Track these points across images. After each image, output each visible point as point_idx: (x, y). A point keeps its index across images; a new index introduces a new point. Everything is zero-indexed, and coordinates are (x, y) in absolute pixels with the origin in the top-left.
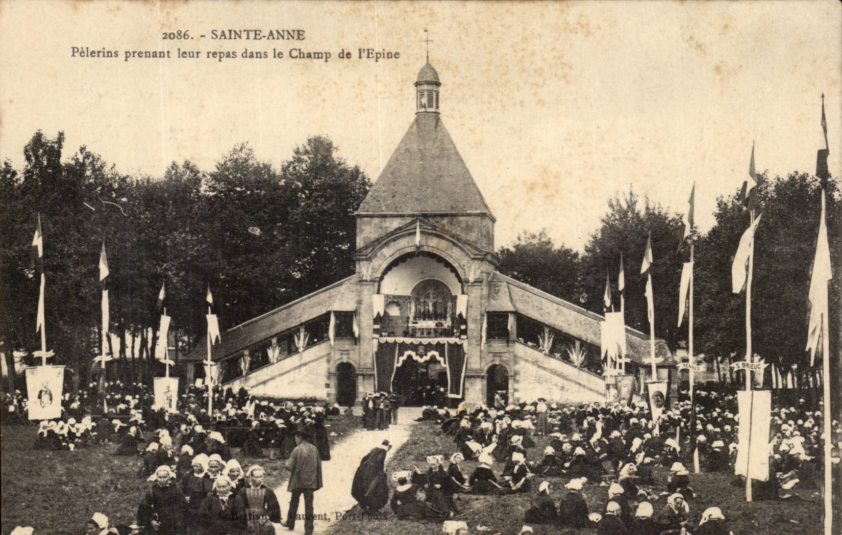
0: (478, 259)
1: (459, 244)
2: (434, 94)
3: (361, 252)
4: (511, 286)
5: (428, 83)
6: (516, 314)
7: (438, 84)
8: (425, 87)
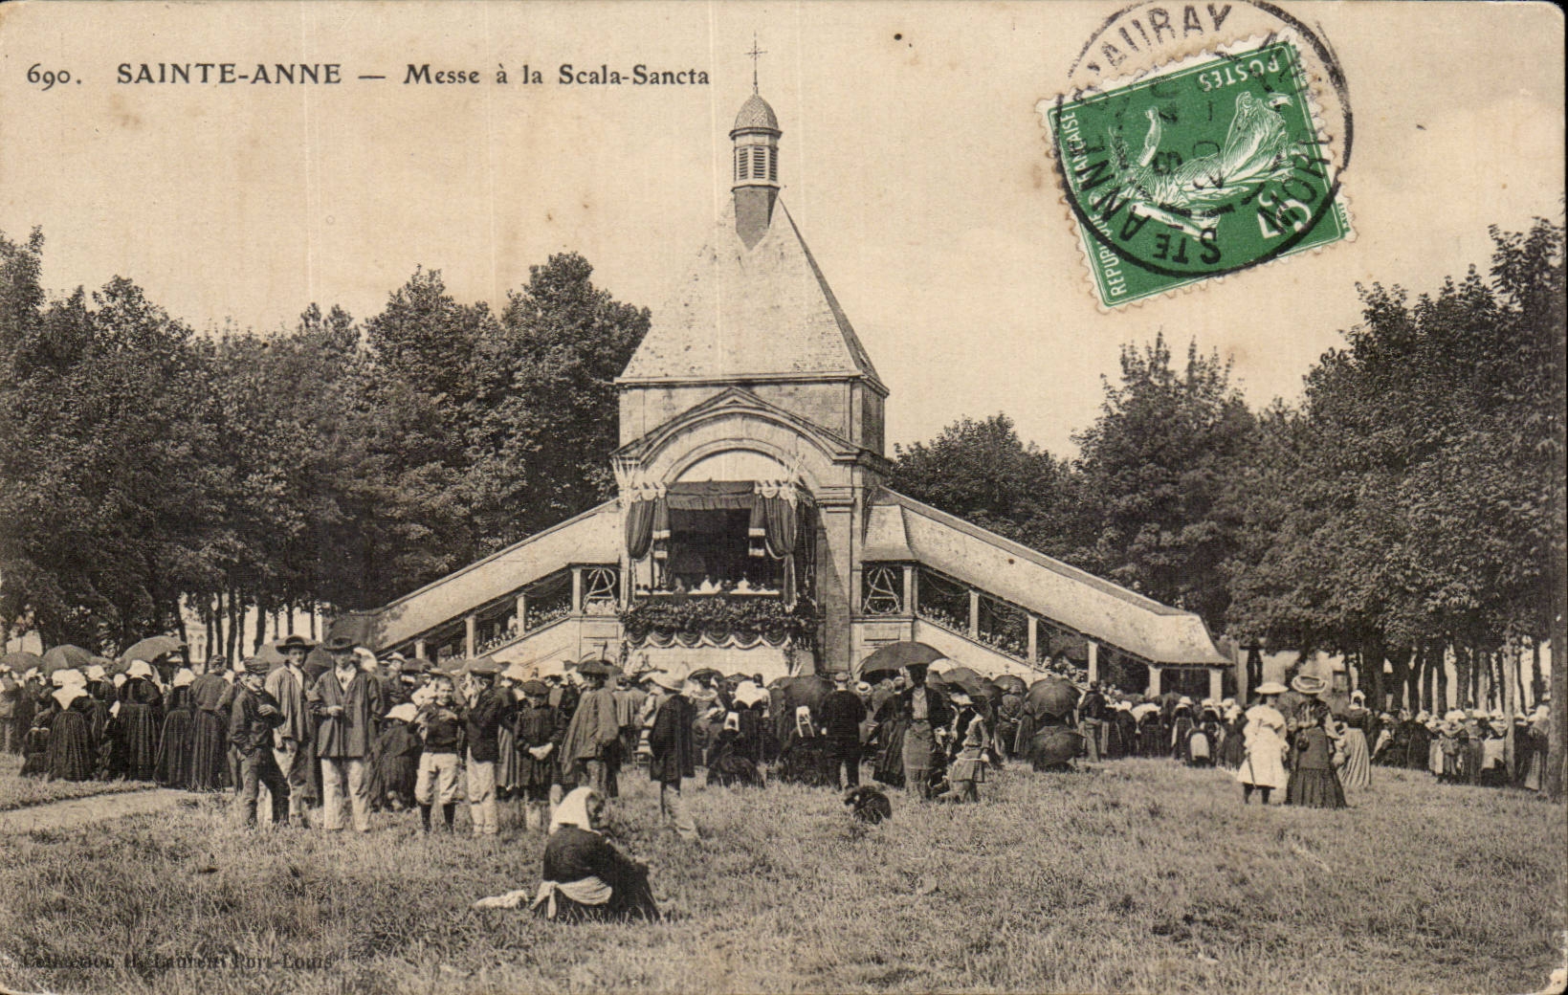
0: (845, 463)
1: (809, 434)
2: (767, 152)
3: (627, 452)
4: (907, 511)
5: (754, 131)
6: (917, 565)
7: (775, 134)
8: (750, 139)
